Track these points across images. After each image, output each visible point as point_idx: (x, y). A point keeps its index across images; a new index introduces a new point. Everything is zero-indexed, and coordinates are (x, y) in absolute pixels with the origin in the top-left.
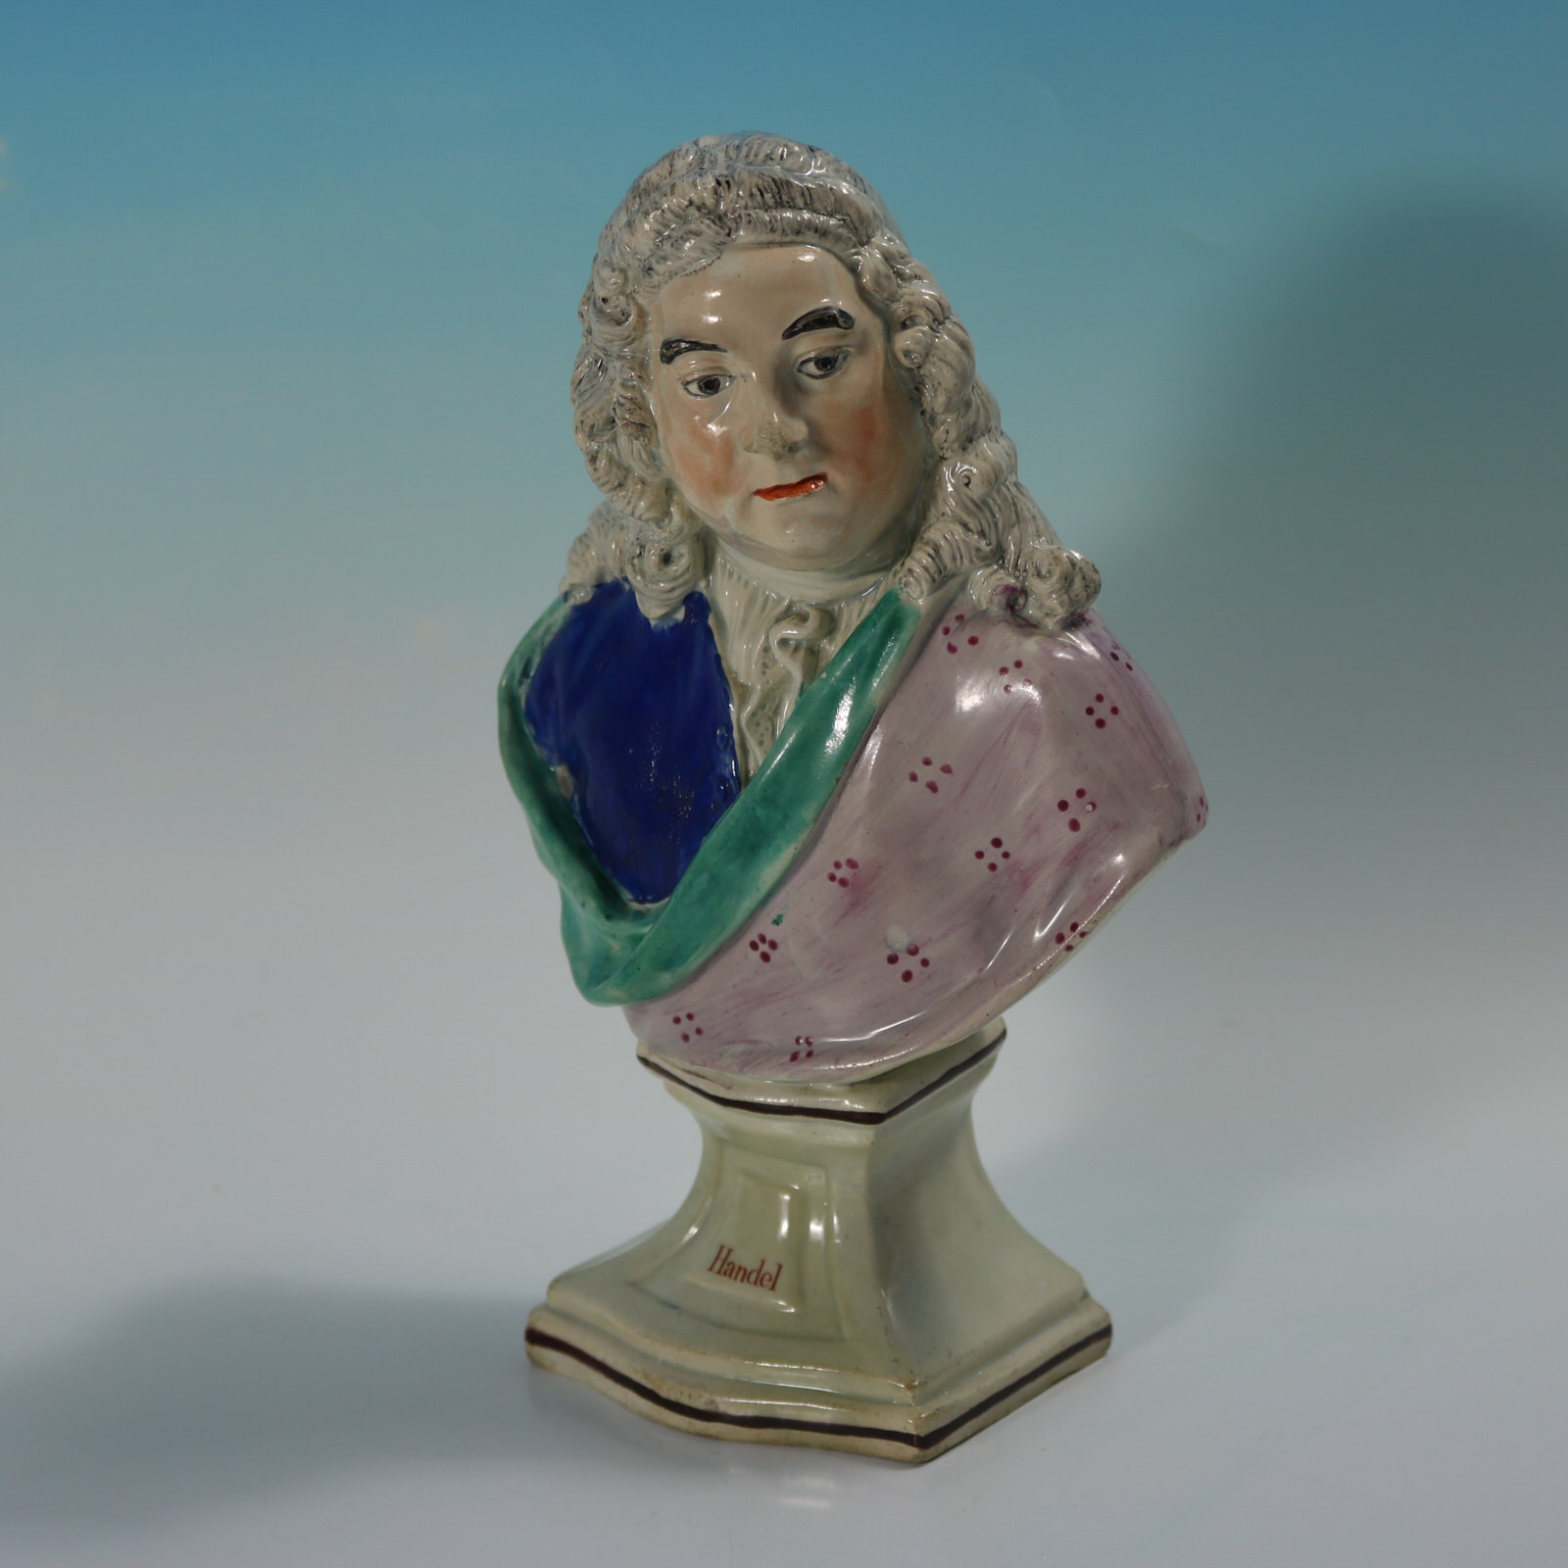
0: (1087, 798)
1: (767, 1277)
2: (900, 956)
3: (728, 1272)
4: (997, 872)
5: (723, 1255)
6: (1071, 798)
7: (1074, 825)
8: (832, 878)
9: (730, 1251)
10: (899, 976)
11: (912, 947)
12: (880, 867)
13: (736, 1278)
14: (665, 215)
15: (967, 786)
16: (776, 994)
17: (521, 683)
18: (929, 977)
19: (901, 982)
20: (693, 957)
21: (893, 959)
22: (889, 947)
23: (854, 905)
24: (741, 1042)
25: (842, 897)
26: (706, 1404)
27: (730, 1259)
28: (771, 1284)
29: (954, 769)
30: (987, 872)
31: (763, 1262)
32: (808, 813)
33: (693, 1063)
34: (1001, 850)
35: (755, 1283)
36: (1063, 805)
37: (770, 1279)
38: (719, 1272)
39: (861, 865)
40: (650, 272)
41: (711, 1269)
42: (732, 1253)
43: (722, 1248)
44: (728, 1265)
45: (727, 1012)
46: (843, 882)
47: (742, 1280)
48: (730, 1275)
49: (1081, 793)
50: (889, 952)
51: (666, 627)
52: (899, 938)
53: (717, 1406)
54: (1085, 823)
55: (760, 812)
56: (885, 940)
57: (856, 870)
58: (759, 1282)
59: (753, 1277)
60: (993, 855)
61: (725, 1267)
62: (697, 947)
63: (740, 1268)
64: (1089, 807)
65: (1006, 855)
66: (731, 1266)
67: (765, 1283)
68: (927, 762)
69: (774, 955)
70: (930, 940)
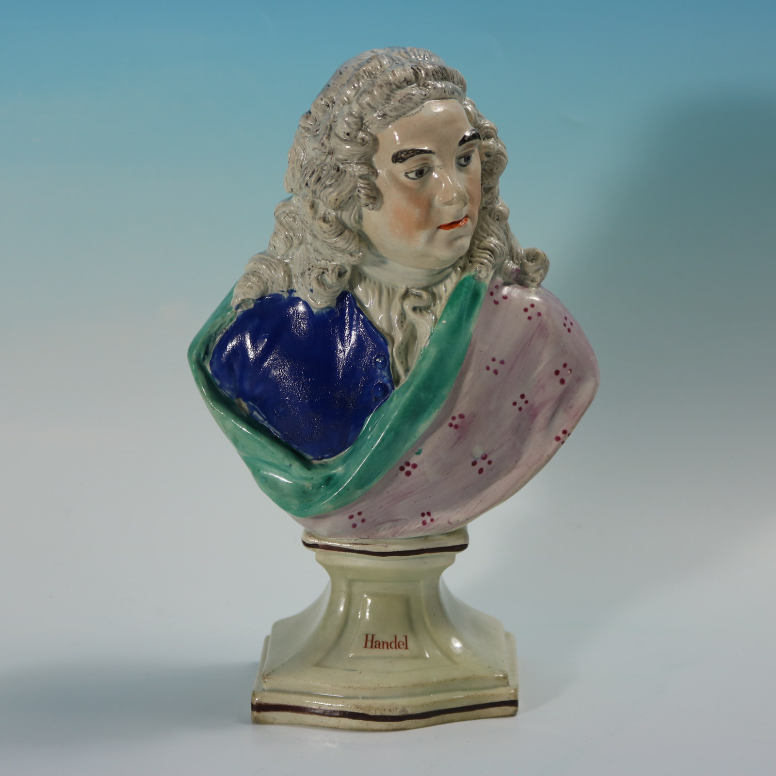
0: (568, 367)
1: (401, 643)
2: (478, 461)
3: (377, 646)
4: (522, 411)
5: (370, 638)
6: (560, 368)
7: (562, 381)
8: (451, 425)
9: (373, 636)
10: (477, 471)
11: (484, 456)
12: (474, 416)
13: (383, 648)
14: (392, 86)
15: (511, 369)
16: (412, 492)
17: (204, 359)
18: (491, 469)
19: (478, 474)
20: (376, 479)
21: (474, 463)
22: (473, 457)
23: (460, 438)
24: (388, 521)
25: (455, 434)
26: (400, 712)
27: (375, 640)
28: (405, 646)
29: (505, 362)
30: (517, 412)
31: (396, 637)
32: (446, 392)
33: (360, 538)
34: (524, 400)
35: (396, 648)
36: (557, 373)
37: (403, 644)
38: (372, 647)
39: (466, 415)
40: (385, 116)
41: (366, 647)
42: (375, 636)
43: (367, 636)
44: (376, 642)
45: (381, 507)
46: (456, 427)
47: (387, 648)
48: (379, 647)
49: (565, 365)
50: (473, 460)
51: (324, 312)
52: (478, 452)
53: (407, 711)
54: (567, 380)
55: (422, 395)
56: (472, 453)
57: (463, 420)
58: (397, 646)
59: (393, 645)
60: (521, 403)
61: (374, 644)
62: (380, 473)
63: (383, 643)
64: (569, 372)
65: (526, 402)
66: (377, 643)
67: (401, 646)
68: (494, 360)
69: (414, 472)
70: (493, 450)
